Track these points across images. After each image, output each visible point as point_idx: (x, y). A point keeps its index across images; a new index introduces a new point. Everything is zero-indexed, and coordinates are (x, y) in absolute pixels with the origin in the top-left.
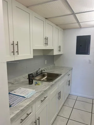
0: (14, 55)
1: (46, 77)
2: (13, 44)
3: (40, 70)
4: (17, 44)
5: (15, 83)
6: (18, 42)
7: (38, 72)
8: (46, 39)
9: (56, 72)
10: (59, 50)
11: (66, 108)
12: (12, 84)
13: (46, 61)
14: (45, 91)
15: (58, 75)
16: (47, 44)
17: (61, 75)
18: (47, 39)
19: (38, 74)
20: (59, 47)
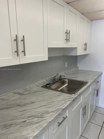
0: (18, 56)
1: (66, 85)
2: (16, 40)
3: (59, 75)
4: (23, 40)
5: (24, 93)
6: (23, 36)
7: (56, 77)
8: (67, 33)
9: (80, 78)
10: (85, 49)
11: (92, 126)
12: (21, 94)
13: (66, 63)
14: (64, 109)
15: (83, 83)
16: (69, 40)
17: (87, 83)
18: (69, 33)
19: (56, 80)
20: (85, 44)
